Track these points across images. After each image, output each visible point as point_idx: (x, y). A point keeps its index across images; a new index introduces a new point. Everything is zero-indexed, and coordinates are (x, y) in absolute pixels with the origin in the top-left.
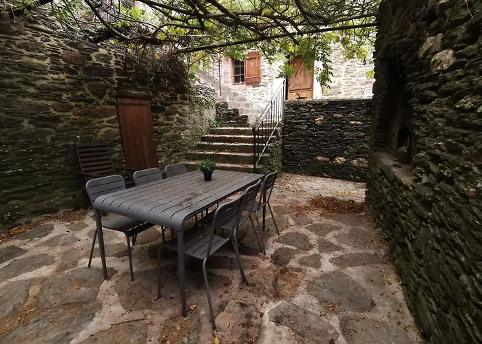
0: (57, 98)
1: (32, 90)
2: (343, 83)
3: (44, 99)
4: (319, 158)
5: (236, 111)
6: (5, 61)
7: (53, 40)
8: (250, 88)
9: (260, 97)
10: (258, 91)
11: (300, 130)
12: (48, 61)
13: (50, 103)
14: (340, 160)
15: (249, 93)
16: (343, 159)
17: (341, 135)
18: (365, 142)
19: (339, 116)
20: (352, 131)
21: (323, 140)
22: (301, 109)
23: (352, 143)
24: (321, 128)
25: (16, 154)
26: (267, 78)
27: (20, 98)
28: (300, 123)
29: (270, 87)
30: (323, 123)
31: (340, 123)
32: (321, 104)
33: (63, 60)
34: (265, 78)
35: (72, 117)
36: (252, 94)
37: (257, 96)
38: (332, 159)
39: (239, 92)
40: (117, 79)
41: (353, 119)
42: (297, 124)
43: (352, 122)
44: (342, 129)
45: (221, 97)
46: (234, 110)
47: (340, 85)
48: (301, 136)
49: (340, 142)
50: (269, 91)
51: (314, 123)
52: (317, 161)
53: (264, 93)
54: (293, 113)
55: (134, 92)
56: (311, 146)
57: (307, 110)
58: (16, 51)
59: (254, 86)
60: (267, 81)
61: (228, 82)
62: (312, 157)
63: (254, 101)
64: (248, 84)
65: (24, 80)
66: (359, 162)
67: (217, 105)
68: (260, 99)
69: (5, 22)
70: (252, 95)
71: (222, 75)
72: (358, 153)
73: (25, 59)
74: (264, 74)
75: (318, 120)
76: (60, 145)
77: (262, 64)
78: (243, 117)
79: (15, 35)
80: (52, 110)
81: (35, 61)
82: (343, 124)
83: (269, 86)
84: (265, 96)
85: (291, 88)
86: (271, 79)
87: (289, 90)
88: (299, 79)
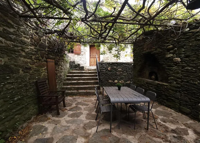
0: (31, 58)
1: (24, 54)
2: (109, 56)
3: (27, 58)
4: (110, 81)
5: (79, 65)
6: (17, 38)
7: (31, 31)
8: (76, 56)
9: (80, 59)
10: (80, 57)
11: (103, 72)
12: (29, 40)
13: (29, 60)
14: (116, 81)
15: (76, 57)
16: (117, 81)
17: (116, 73)
18: (123, 75)
19: (115, 67)
20: (119, 72)
21: (111, 75)
22: (104, 65)
23: (119, 75)
24: (110, 71)
25: (17, 88)
27: (20, 58)
28: (103, 69)
30: (110, 70)
31: (115, 69)
32: (110, 63)
33: (34, 40)
35: (35, 67)
37: (79, 59)
38: (114, 81)
39: (71, 57)
40: (47, 50)
41: (119, 68)
42: (102, 70)
43: (119, 69)
44: (116, 71)
46: (78, 64)
47: (108, 57)
48: (104, 74)
49: (116, 75)
50: (84, 57)
51: (108, 69)
52: (109, 82)
54: (101, 66)
55: (51, 56)
56: (107, 77)
57: (105, 65)
58: (20, 34)
59: (78, 55)
60: (83, 53)
62: (107, 81)
63: (78, 61)
64: (75, 54)
65: (22, 49)
66: (122, 81)
67: (71, 62)
69: (17, 19)
70: (77, 58)
72: (121, 79)
73: (23, 38)
74: (82, 51)
75: (109, 69)
76: (31, 82)
77: (81, 47)
78: (82, 67)
79: (21, 26)
80: (29, 64)
81: (26, 39)
82: (116, 70)
83: (84, 55)
84: (82, 59)
85: (91, 57)
86: (85, 53)
87: (90, 57)
88: (94, 54)
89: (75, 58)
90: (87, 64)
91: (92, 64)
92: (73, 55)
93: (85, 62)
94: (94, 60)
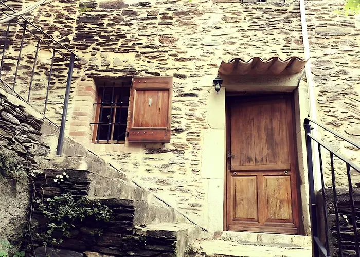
8: (139, 154)
9: (164, 177)
10: (159, 163)
15: (136, 164)
26: (183, 135)
29: (191, 157)
34: (178, 135)
36: (142, 168)
39: (107, 160)
45: (60, 160)
50: (188, 165)
53: (175, 168)
59: (151, 151)
61: (81, 134)
63: (146, 186)
64: (134, 144)
68: (163, 182)
70: (141, 171)
71: (69, 117)
74: (176, 126)
77: (175, 105)
83: (187, 154)
84: (178, 177)
85: (235, 165)
86: (194, 138)
87: (231, 170)
88: (258, 149)
89: (130, 167)
90: (203, 211)
91: (241, 212)
92: (119, 148)
93: (194, 201)
94: (252, 189)
